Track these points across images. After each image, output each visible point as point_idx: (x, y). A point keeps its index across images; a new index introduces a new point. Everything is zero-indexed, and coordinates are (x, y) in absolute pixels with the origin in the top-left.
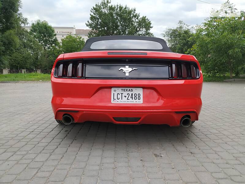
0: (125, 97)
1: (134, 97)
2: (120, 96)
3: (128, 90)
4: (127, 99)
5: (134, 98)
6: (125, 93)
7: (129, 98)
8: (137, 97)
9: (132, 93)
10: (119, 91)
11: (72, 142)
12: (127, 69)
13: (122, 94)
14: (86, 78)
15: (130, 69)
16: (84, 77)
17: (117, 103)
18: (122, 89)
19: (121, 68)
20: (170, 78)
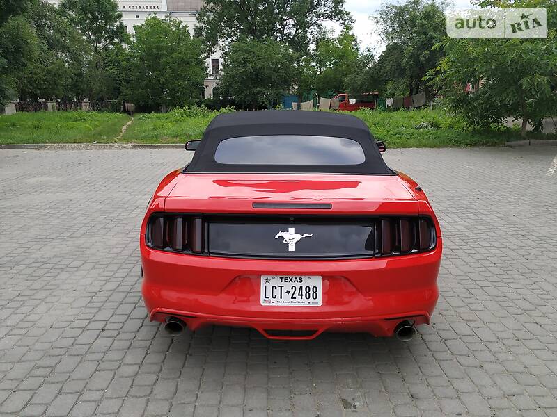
0: (288, 292)
1: (304, 292)
2: (277, 292)
3: (293, 280)
4: (292, 298)
5: (304, 296)
6: (288, 286)
7: (296, 295)
8: (311, 292)
9: (300, 284)
10: (276, 281)
11: (184, 364)
12: (291, 237)
13: (281, 287)
14: (210, 255)
15: (298, 237)
16: (207, 253)
17: (272, 304)
18: (282, 278)
19: (279, 235)
20: (376, 254)
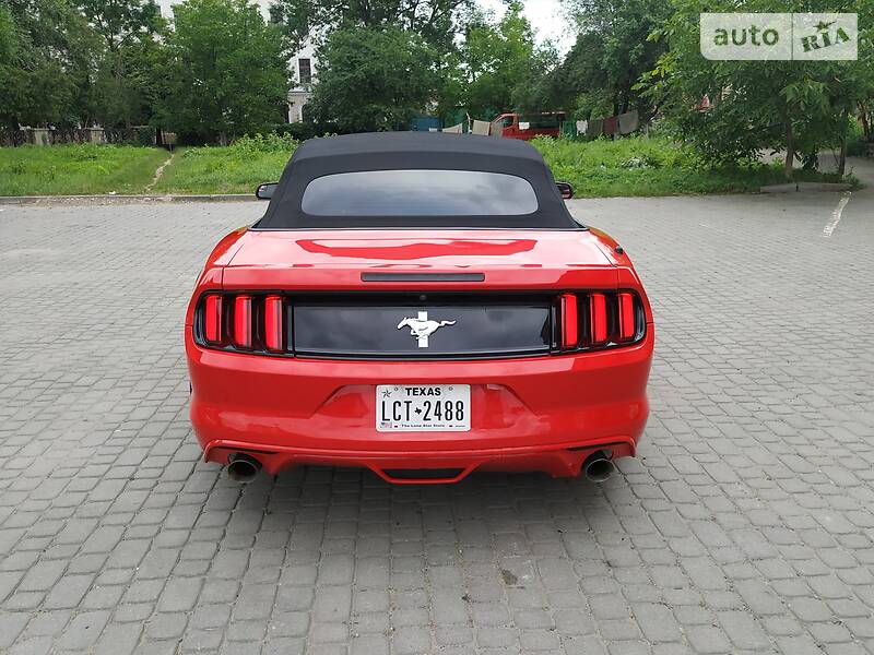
0: (418, 411)
1: (443, 411)
2: (401, 411)
3: (426, 392)
4: (425, 419)
5: (443, 416)
6: (418, 401)
7: (431, 414)
8: (454, 410)
9: (438, 398)
10: (400, 394)
12: (423, 325)
13: (408, 403)
14: (296, 356)
15: (433, 325)
16: (291, 352)
17: (393, 430)
18: (409, 390)
19: (404, 323)
20: (555, 349)
